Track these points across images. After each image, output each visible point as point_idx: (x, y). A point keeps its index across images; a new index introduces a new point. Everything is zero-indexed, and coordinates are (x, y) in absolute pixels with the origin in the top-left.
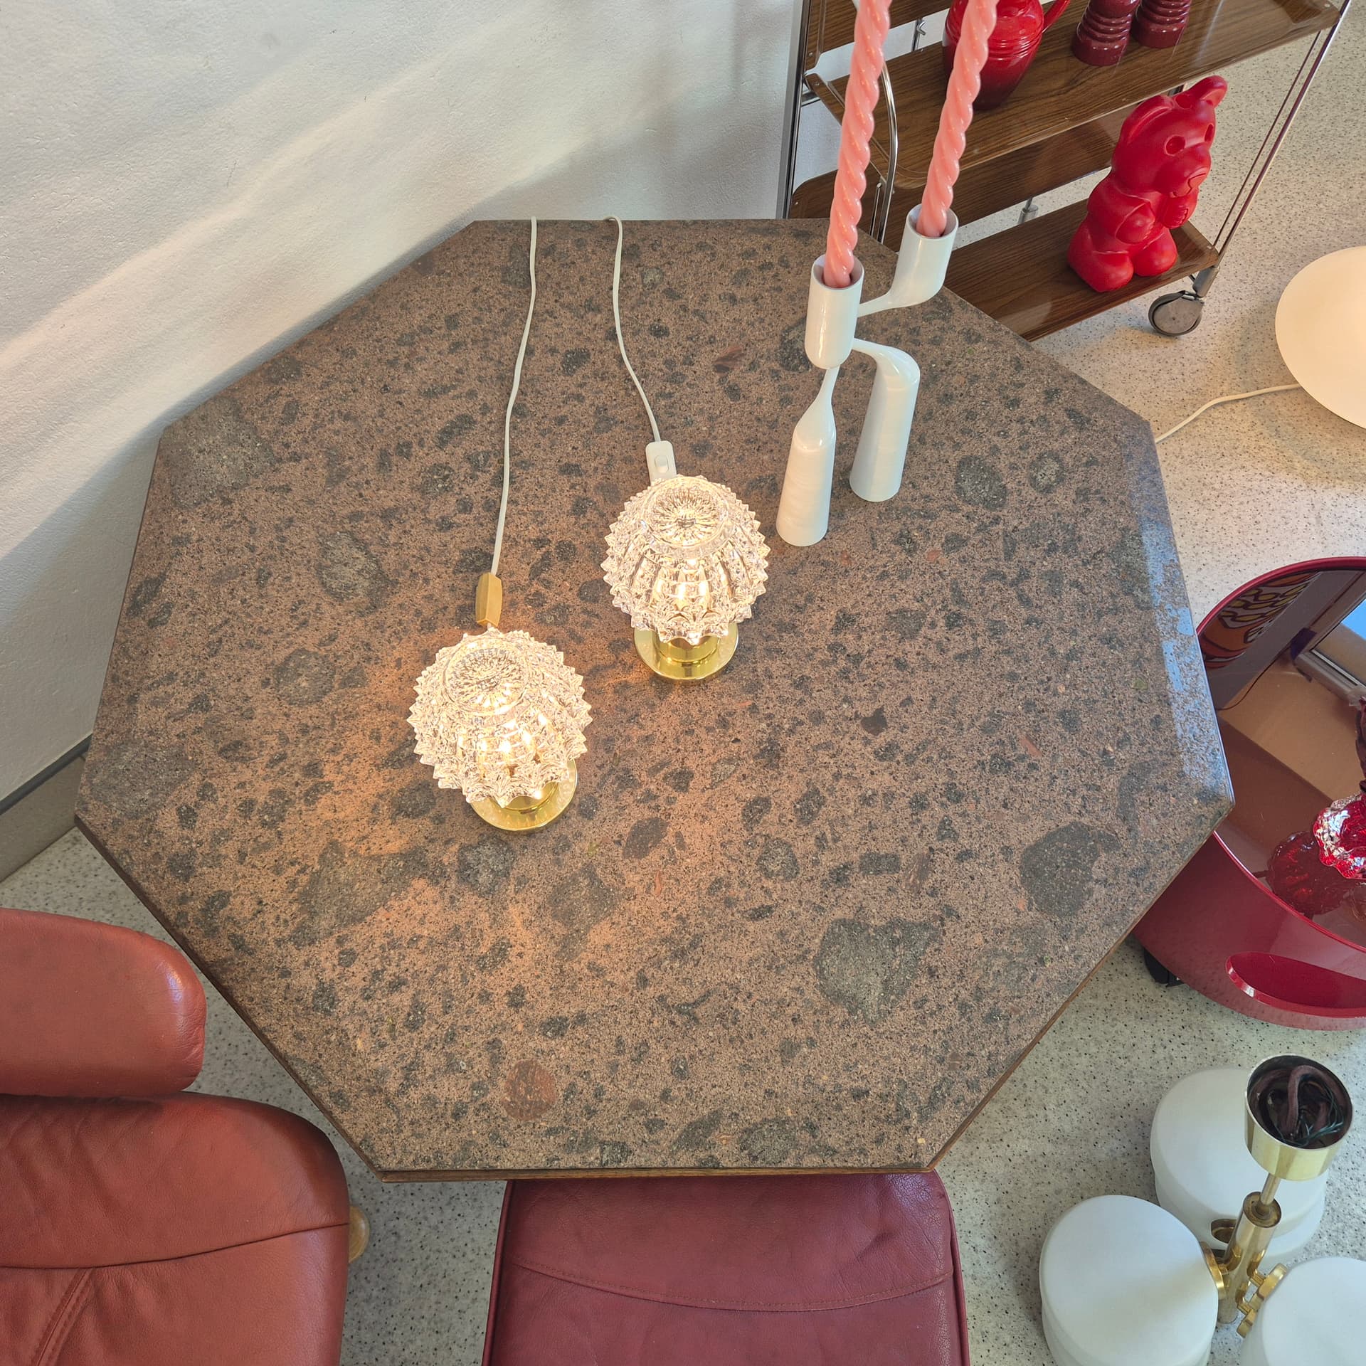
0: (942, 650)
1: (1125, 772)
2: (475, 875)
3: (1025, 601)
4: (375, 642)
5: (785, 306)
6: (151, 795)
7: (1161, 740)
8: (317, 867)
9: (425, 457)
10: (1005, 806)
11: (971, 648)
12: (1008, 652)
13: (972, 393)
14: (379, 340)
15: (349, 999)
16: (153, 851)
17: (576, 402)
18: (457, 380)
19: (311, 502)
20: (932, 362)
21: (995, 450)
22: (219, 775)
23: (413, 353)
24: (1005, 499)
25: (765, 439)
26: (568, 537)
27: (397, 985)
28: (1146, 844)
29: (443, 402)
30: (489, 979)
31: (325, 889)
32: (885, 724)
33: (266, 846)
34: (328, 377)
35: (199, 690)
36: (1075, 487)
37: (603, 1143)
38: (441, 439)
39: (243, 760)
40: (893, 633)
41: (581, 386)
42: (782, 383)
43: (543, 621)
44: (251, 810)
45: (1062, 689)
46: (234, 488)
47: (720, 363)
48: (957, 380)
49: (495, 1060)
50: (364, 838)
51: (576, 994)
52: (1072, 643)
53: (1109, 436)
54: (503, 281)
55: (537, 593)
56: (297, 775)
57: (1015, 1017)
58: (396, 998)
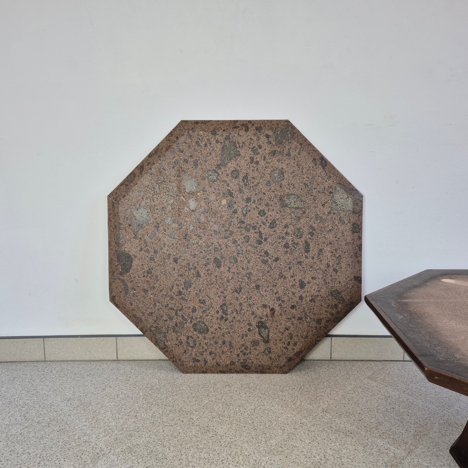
0: (177, 285)
1: (129, 289)
2: (212, 172)
3: (172, 309)
4: (273, 193)
5: (275, 337)
6: (278, 134)
7: (128, 301)
8: (238, 149)
9: (306, 236)
10: (142, 265)
11: (173, 290)
12: (166, 295)
13: (220, 348)
14: (345, 252)
15: (210, 137)
16: (266, 127)
17: (291, 275)
18: (319, 258)
19: (316, 207)
20: (234, 349)
21: (205, 338)
22: (271, 147)
23: (334, 256)
24: (194, 328)
25: (249, 301)
26: (262, 245)
27: (206, 145)
28: (116, 279)
29: (316, 251)
30: (193, 160)
31: (233, 147)
32: (174, 261)
33: (250, 144)
34: (344, 235)
35: (292, 157)
36: (184, 343)
37: (154, 154)
38: (307, 243)
39: (270, 153)
40: (188, 281)
41: (295, 280)
42: (258, 317)
43: (249, 225)
44: (259, 147)
45: (151, 296)
46: (333, 197)
47: (274, 310)
48: (226, 349)
49: (180, 150)
50: (236, 161)
51: (178, 170)
52: (157, 307)
53: (187, 362)
54: (337, 290)
55: (256, 229)
56: (258, 159)
57: (113, 230)
58: (204, 143)
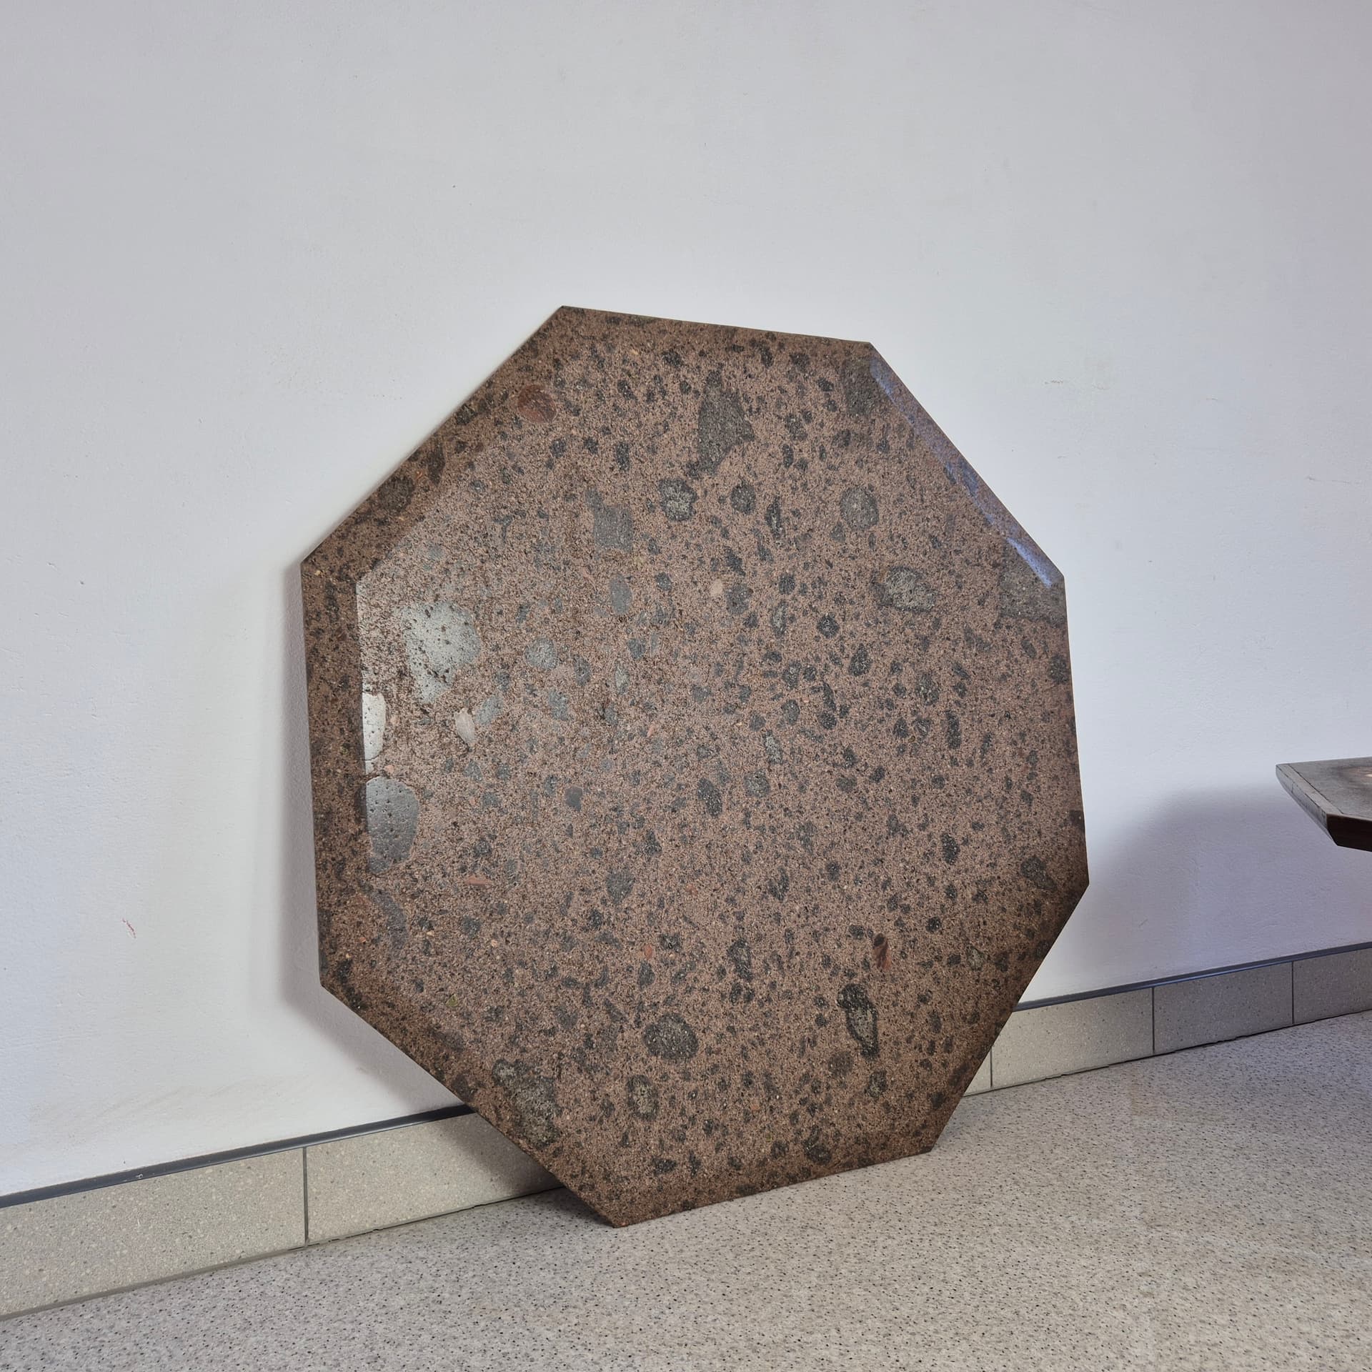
0: (583, 890)
1: (407, 926)
2: (675, 488)
3: (569, 982)
4: (852, 564)
5: (894, 1033)
6: (851, 380)
7: (406, 975)
8: (746, 419)
9: (948, 696)
10: (455, 824)
11: (570, 911)
12: (547, 933)
13: (737, 1104)
14: (1043, 742)
15: (662, 370)
16: (819, 356)
17: (921, 822)
18: (986, 764)
19: (963, 608)
20: (781, 1098)
21: (686, 1076)
22: (836, 420)
23: (1021, 755)
24: (648, 1045)
25: (811, 920)
26: (835, 730)
27: (650, 396)
28: (353, 891)
29: (976, 743)
30: (613, 442)
31: (731, 411)
32: (568, 803)
33: (778, 406)
34: (1037, 690)
35: (893, 453)
36: (618, 1108)
37: (476, 415)
38: (953, 717)
39: (835, 438)
40: (620, 870)
41: (930, 836)
42: (841, 973)
43: (794, 665)
44: (804, 417)
45: (494, 943)
46: (1001, 577)
47: (884, 944)
48: (755, 1103)
49: (568, 404)
50: (743, 455)
51: (565, 476)
52: (516, 985)
53: (633, 1177)
54: (1035, 856)
55: (814, 679)
56: (806, 455)
58: (643, 389)
